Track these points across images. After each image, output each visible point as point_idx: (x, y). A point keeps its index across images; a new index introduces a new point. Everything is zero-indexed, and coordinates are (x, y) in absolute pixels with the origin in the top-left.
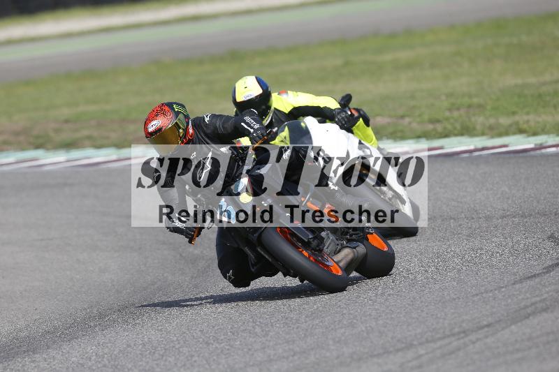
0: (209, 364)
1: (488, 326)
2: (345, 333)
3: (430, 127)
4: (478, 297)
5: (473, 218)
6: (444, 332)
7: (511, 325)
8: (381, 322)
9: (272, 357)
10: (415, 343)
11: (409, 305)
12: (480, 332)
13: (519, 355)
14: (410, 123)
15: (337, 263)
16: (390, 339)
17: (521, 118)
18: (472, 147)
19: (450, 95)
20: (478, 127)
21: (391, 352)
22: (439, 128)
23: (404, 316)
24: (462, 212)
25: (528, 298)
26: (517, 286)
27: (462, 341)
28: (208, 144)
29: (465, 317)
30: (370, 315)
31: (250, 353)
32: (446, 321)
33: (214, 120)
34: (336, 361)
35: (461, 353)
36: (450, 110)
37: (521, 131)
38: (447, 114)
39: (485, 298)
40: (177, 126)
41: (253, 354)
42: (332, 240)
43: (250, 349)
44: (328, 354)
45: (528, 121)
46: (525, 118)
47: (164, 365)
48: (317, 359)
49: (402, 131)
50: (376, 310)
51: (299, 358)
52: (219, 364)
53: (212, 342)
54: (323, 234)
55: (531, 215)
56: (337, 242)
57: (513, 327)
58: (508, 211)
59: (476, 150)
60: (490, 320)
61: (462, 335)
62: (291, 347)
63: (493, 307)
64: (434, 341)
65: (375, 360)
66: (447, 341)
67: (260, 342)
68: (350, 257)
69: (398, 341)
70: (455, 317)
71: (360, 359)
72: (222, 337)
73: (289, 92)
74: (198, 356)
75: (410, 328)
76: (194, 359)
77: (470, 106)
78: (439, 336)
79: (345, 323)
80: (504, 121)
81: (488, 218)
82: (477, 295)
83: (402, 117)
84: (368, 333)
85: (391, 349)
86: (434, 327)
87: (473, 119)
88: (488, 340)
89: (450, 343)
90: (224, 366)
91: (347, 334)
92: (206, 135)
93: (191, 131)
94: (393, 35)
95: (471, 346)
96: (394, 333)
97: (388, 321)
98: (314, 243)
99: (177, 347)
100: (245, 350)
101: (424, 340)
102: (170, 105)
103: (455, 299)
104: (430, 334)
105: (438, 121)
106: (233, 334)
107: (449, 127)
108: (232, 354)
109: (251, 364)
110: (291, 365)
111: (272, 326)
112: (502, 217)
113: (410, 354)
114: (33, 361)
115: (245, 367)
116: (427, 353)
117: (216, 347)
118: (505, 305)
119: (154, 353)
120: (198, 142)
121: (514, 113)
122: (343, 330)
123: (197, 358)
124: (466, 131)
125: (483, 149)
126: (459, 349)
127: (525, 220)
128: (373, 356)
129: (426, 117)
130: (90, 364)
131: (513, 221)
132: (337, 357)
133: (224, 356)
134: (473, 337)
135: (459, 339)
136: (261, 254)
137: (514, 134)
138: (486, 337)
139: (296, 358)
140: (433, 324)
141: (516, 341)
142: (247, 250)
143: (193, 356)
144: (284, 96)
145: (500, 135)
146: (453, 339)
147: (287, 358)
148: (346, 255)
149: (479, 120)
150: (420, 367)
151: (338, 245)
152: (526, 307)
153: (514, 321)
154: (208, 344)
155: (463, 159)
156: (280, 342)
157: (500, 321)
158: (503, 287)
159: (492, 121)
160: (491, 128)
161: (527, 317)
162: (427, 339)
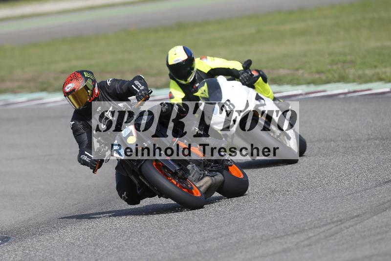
0: (162, 244)
1: (357, 216)
2: (257, 221)
3: (317, 76)
4: (351, 196)
5: (347, 141)
6: (327, 221)
7: (374, 216)
8: (282, 214)
9: (206, 238)
10: (306, 228)
11: (302, 201)
12: (352, 220)
13: (379, 237)
14: (303, 74)
15: (198, 188)
16: (288, 226)
17: (380, 70)
18: (346, 91)
19: (330, 54)
20: (351, 77)
21: (289, 235)
22: (323, 77)
23: (299, 209)
24: (339, 136)
25: (385, 197)
26: (378, 188)
27: (339, 227)
28: (110, 101)
29: (341, 210)
30: (275, 209)
31: (191, 235)
32: (328, 213)
33: (114, 84)
34: (250, 241)
35: (338, 236)
36: (331, 64)
37: (381, 79)
38: (329, 67)
39: (355, 197)
40: (86, 88)
41: (193, 236)
42: (197, 171)
43: (190, 233)
44: (245, 236)
45: (385, 73)
46: (384, 70)
47: (130, 244)
48: (238, 240)
49: (297, 79)
50: (279, 205)
51: (225, 239)
52: (169, 243)
53: (164, 227)
54: (189, 167)
55: (388, 138)
56: (200, 172)
57: (375, 217)
58: (372, 135)
59: (349, 92)
60: (359, 212)
61: (339, 223)
62: (220, 231)
63: (361, 203)
64: (320, 227)
65: (279, 240)
66: (328, 227)
67: (198, 227)
68: (210, 183)
69: (295, 227)
70: (335, 210)
71: (267, 240)
72: (172, 224)
73: (208, 57)
74: (154, 238)
75: (303, 218)
76: (151, 240)
77: (345, 62)
78: (322, 223)
79: (257, 214)
80: (369, 72)
81: (357, 140)
82: (349, 194)
83: (298, 69)
84: (273, 222)
85: (289, 233)
86: (319, 217)
87: (347, 71)
88: (358, 227)
89: (330, 229)
90: (172, 244)
91: (259, 222)
92: (109, 94)
93: (97, 91)
94: (291, 12)
95: (346, 231)
96: (291, 221)
97: (287, 213)
98: (180, 174)
99: (140, 231)
100: (187, 233)
101: (312, 226)
102: (81, 73)
103: (334, 198)
104: (316, 222)
105: (323, 72)
106: (179, 222)
107: (330, 76)
108: (179, 236)
109: (192, 243)
110: (220, 244)
111: (206, 216)
112: (368, 140)
113: (303, 236)
114: (38, 241)
115: (187, 245)
116: (314, 236)
117: (167, 231)
118: (369, 202)
119: (124, 235)
120: (102, 100)
121: (375, 67)
122: (256, 219)
123: (153, 239)
124: (343, 79)
125: (355, 92)
126: (337, 233)
127: (383, 142)
128: (277, 238)
129: (314, 69)
130: (79, 243)
131: (375, 143)
132: (252, 239)
133: (172, 238)
134: (347, 224)
135: (336, 226)
136: (142, 181)
137: (376, 81)
138: (356, 224)
139: (223, 238)
140: (319, 215)
141: (377, 227)
142: (133, 177)
143: (151, 237)
144: (204, 61)
145: (366, 82)
146: (333, 225)
147: (217, 239)
148: (206, 181)
149: (351, 72)
150: (310, 245)
151: (201, 174)
152: (384, 203)
153: (376, 213)
154: (161, 229)
155: (340, 99)
156: (212, 227)
157: (366, 213)
158: (367, 189)
159: (360, 72)
160: (360, 77)
161: (385, 210)
162: (314, 226)
